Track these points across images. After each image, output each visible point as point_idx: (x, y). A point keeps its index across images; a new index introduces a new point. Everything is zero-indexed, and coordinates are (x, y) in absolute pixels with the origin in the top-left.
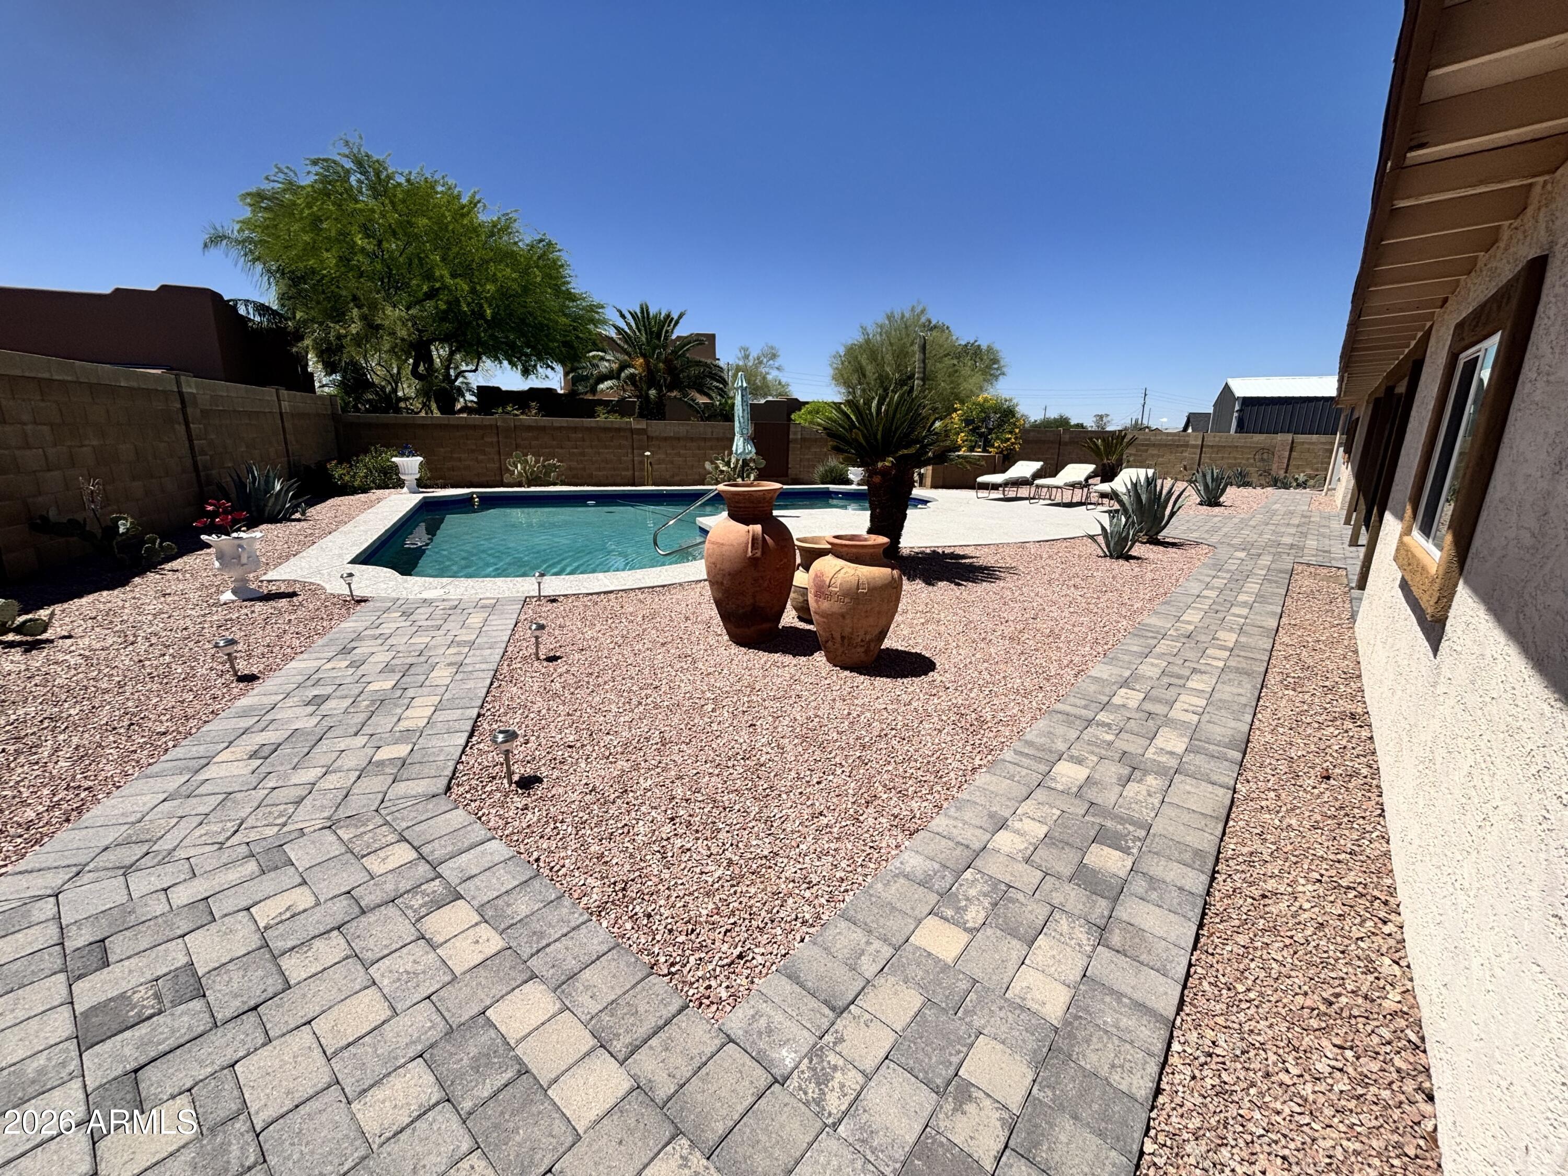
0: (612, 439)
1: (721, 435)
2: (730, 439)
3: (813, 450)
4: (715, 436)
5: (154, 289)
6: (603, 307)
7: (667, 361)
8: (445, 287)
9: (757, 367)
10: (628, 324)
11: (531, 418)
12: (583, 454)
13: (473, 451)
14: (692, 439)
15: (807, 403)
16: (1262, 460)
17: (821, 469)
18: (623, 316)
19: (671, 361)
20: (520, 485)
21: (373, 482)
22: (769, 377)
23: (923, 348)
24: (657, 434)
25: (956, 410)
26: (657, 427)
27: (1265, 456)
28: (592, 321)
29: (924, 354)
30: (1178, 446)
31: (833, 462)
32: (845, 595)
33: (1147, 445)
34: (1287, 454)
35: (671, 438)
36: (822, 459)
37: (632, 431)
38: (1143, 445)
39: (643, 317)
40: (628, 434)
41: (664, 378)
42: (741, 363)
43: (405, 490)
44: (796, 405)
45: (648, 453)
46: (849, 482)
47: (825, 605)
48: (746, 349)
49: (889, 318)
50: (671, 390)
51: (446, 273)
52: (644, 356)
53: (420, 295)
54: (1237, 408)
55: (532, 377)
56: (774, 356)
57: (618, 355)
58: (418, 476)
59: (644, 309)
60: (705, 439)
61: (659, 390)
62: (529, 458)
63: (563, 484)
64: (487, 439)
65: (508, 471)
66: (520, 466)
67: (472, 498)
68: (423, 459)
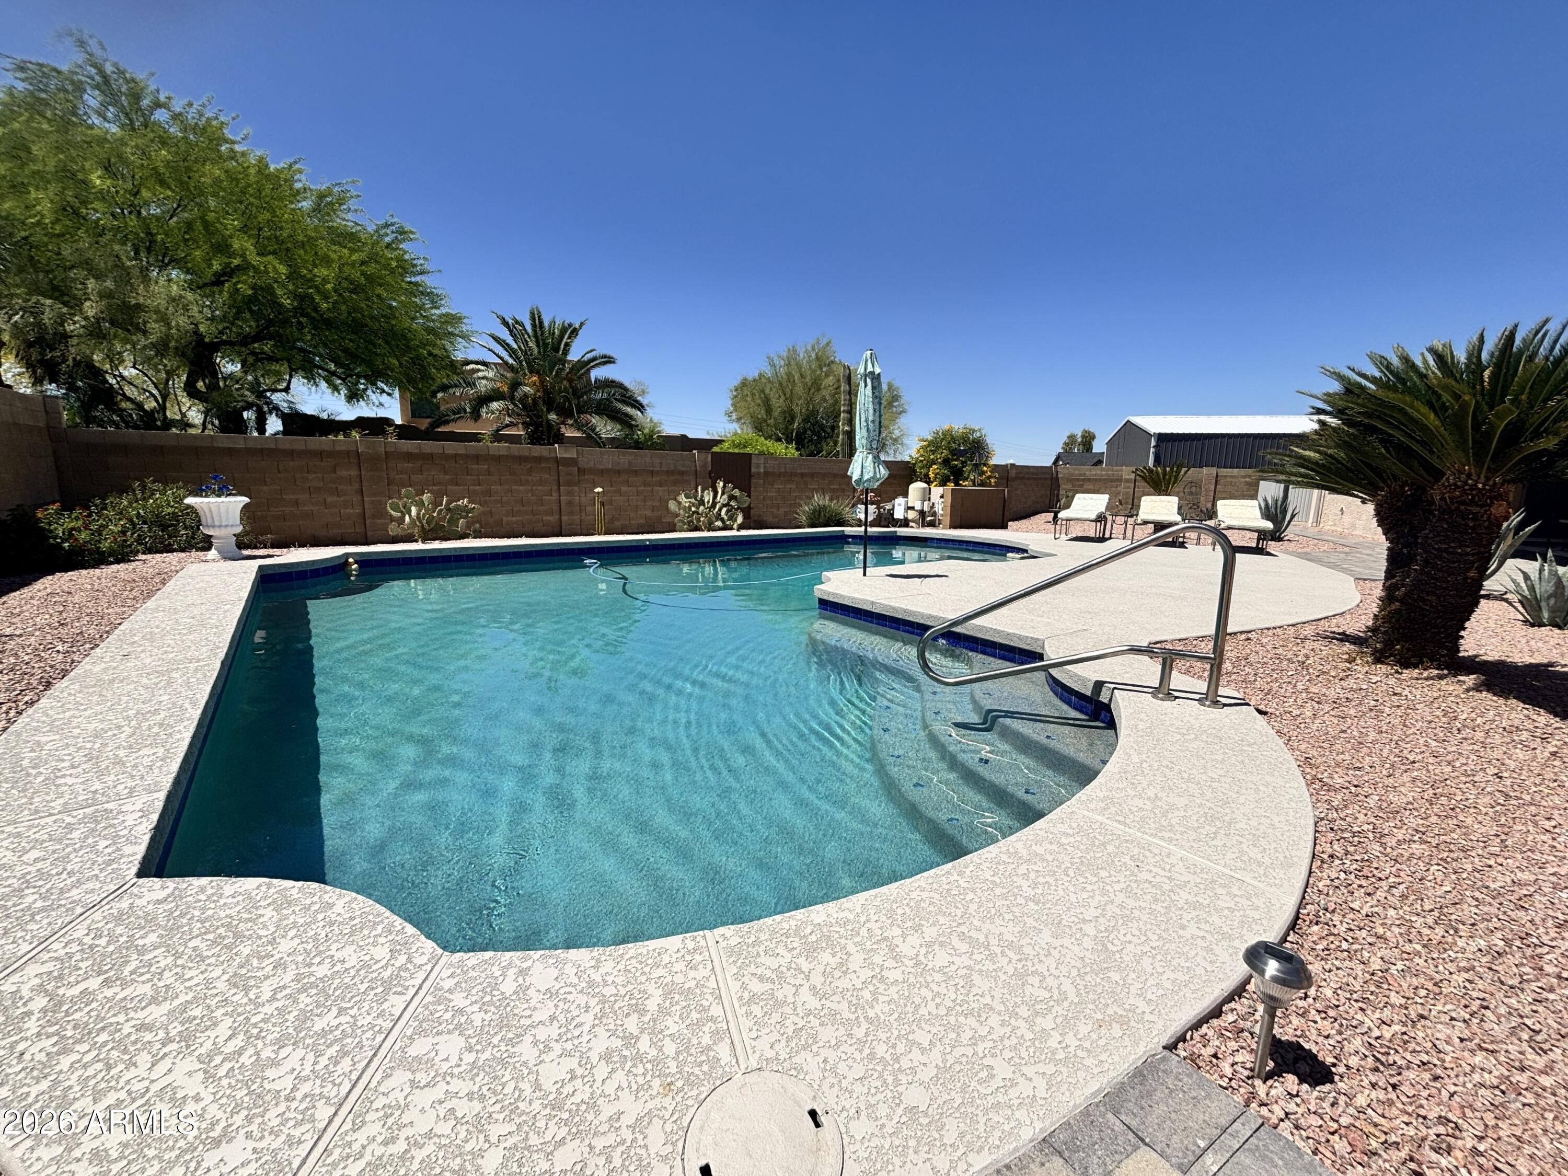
0: (529, 472)
1: (672, 468)
2: (682, 473)
3: (777, 486)
4: (665, 468)
7: (567, 382)
8: (245, 267)
12: (489, 493)
13: (318, 490)
14: (636, 473)
16: (1191, 493)
20: (410, 539)
21: (139, 540)
24: (591, 465)
26: (591, 456)
27: (1194, 489)
30: (1112, 481)
33: (1083, 480)
34: (1212, 487)
35: (610, 471)
36: (803, 494)
37: (557, 461)
38: (1078, 480)
39: (535, 326)
40: (552, 465)
43: (213, 553)
44: (688, 441)
45: (599, 490)
51: (249, 245)
52: (537, 373)
53: (209, 276)
54: (1153, 443)
55: (362, 403)
58: (239, 529)
60: (652, 473)
62: (426, 497)
63: (478, 535)
64: (343, 473)
65: (392, 519)
66: (414, 510)
67: (346, 563)
68: (246, 500)
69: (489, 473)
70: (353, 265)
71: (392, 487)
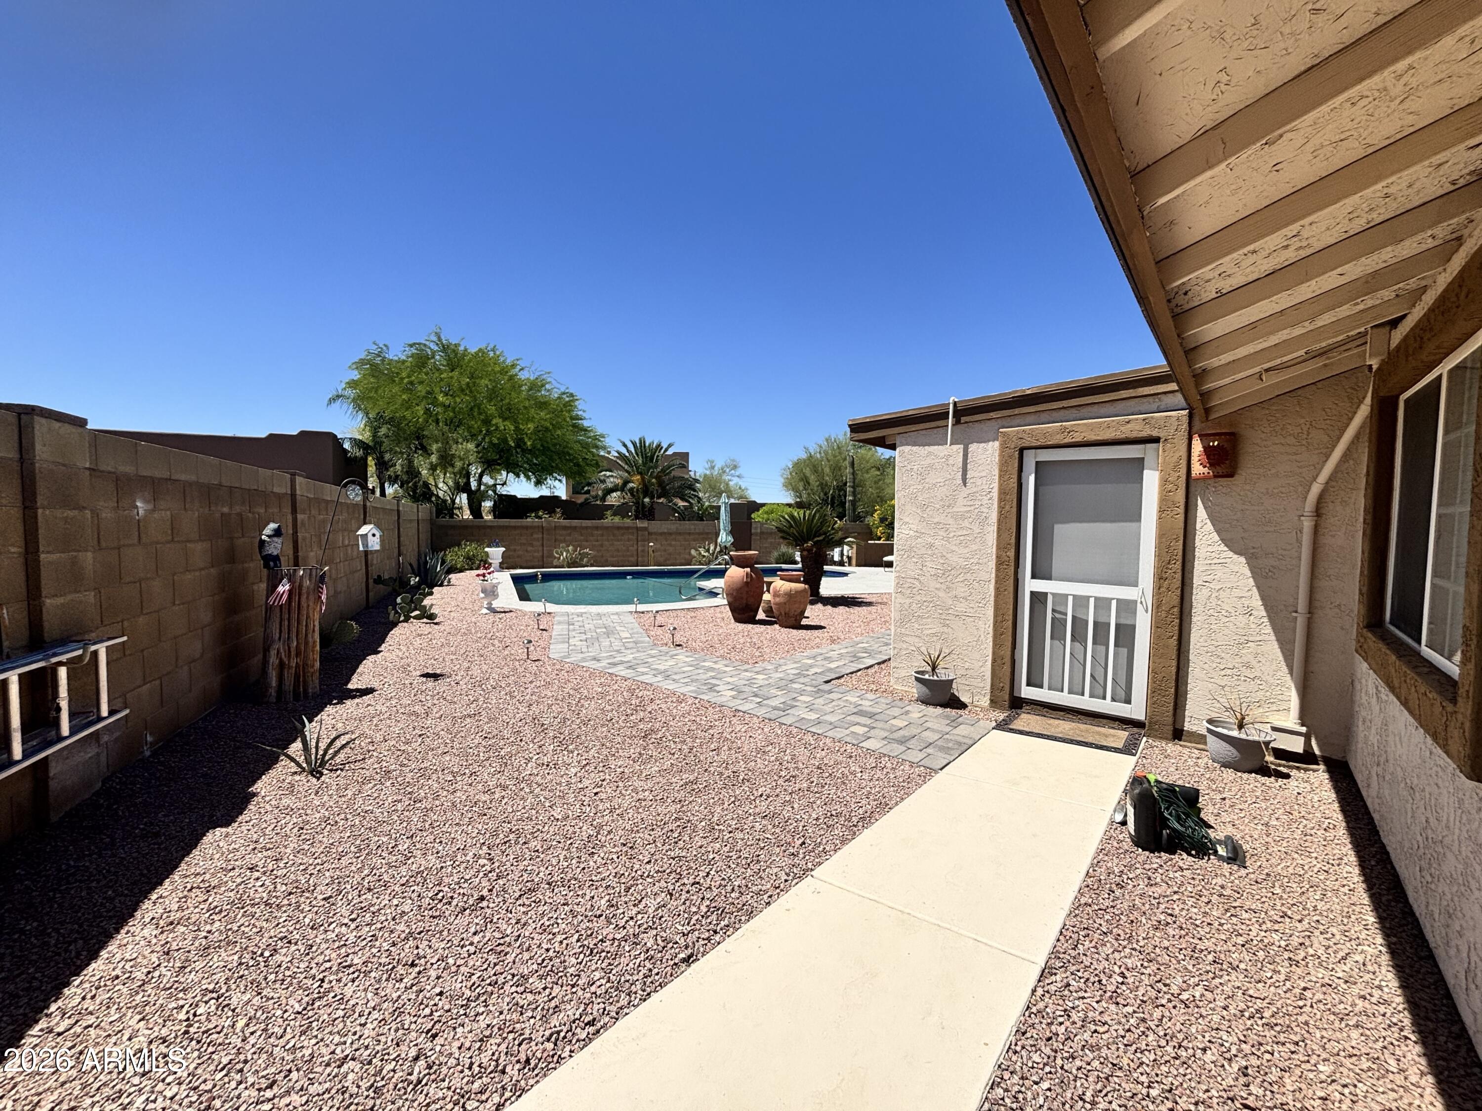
0: (623, 535)
1: (701, 531)
2: (707, 534)
3: (769, 540)
4: (697, 531)
5: (295, 433)
6: (603, 437)
7: (658, 477)
9: (721, 475)
10: (628, 451)
11: (557, 519)
12: (602, 546)
13: (524, 544)
14: (680, 534)
15: (763, 505)
17: (776, 554)
18: (625, 446)
19: (661, 476)
20: (563, 567)
22: (731, 483)
23: (852, 464)
24: (655, 530)
25: (876, 511)
26: (655, 526)
28: (597, 447)
29: (853, 468)
31: (784, 549)
32: (785, 594)
35: (665, 533)
36: (776, 547)
37: (637, 528)
39: (641, 446)
40: (635, 531)
41: (655, 488)
42: (708, 472)
43: (492, 570)
44: (755, 506)
45: (651, 544)
46: (796, 563)
47: (778, 600)
48: (712, 462)
49: (827, 440)
50: (659, 498)
52: (640, 473)
55: (543, 487)
56: (735, 467)
57: (621, 473)
58: (502, 560)
59: (642, 441)
60: (689, 534)
61: (652, 498)
62: (570, 548)
63: (592, 565)
64: (535, 536)
65: (555, 557)
66: (565, 554)
67: (537, 575)
68: (504, 549)
69: (602, 535)
70: (546, 420)
71: (556, 543)
